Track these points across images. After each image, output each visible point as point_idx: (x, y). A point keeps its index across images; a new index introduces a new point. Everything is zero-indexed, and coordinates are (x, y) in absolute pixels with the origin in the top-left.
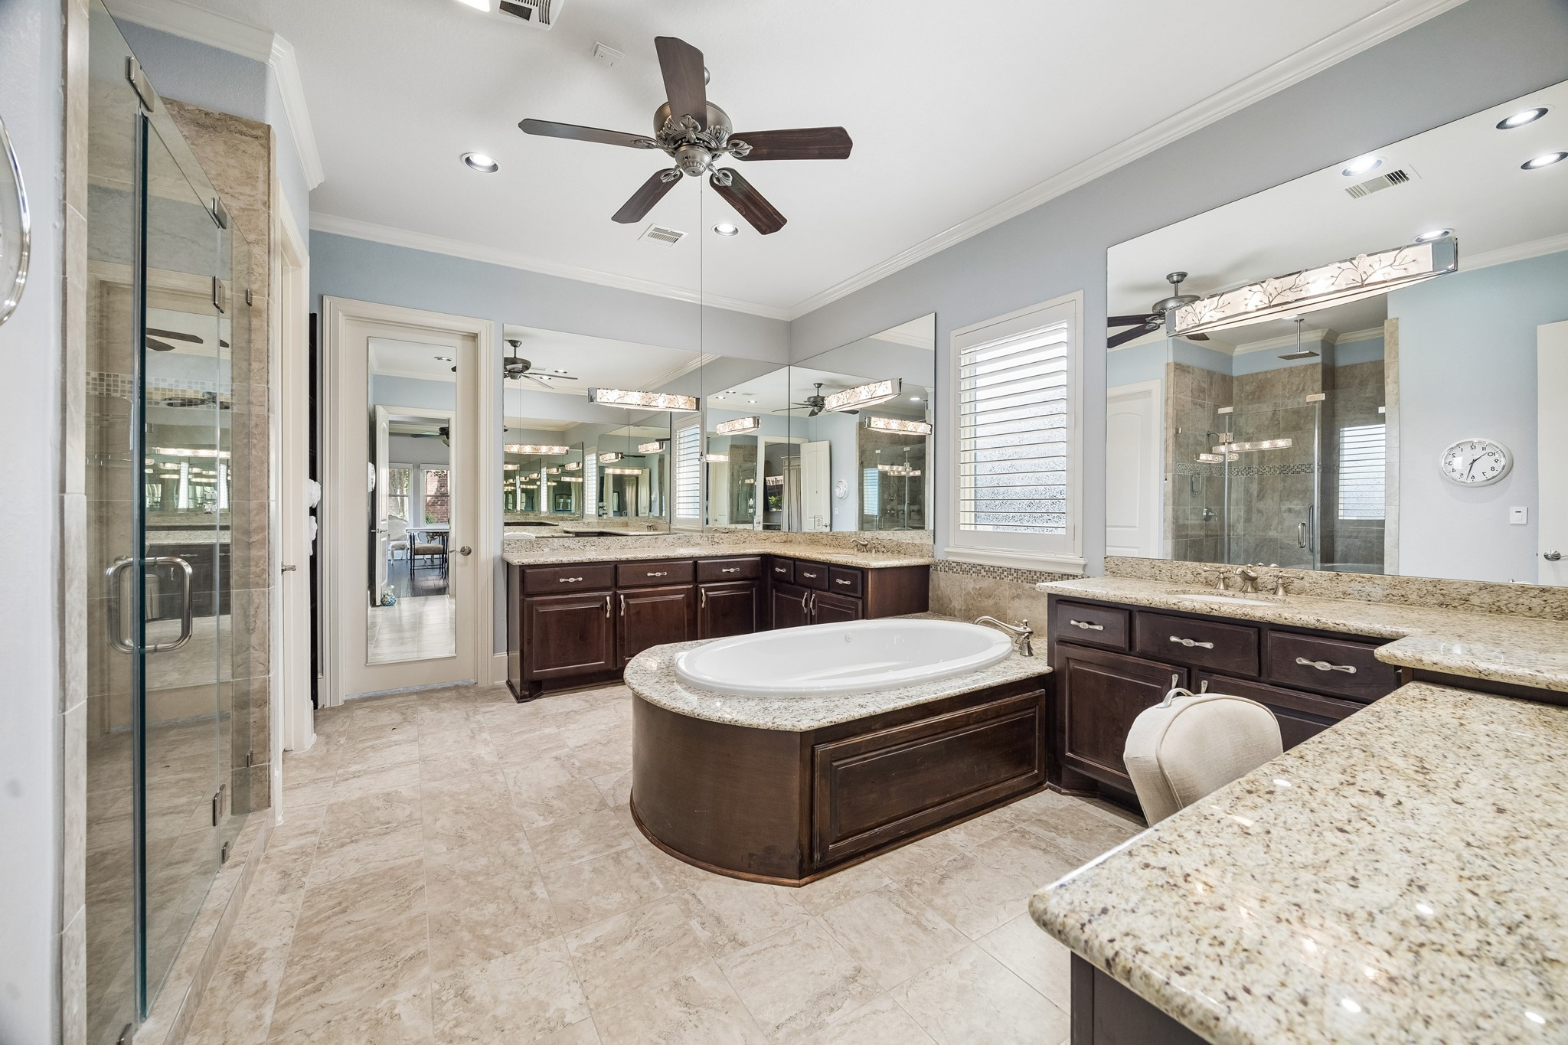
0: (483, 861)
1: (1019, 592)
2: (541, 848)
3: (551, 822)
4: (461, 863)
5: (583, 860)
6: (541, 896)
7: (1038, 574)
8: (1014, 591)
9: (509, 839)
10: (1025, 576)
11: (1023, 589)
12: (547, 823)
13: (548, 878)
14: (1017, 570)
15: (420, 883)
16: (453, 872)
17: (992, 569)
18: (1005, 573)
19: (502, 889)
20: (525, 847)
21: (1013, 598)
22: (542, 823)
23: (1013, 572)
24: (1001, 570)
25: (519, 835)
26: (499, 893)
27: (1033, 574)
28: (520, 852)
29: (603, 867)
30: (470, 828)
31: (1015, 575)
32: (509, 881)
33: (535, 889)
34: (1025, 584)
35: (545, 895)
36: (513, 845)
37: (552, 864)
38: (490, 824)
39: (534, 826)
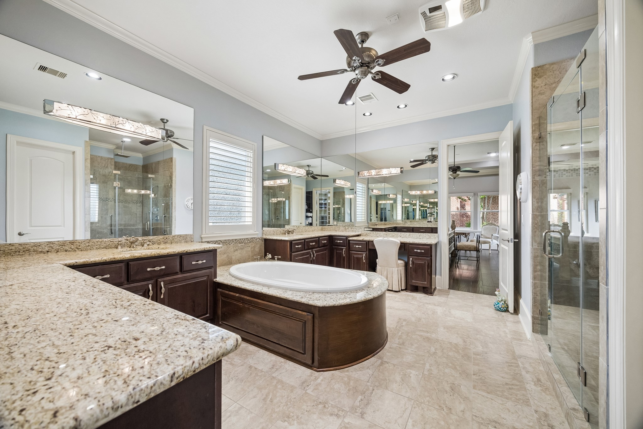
0: (447, 371)
1: (237, 248)
2: (422, 362)
3: (409, 370)
4: (456, 376)
5: (413, 350)
6: (434, 348)
7: (243, 240)
8: (235, 248)
9: (431, 374)
10: (239, 241)
11: (238, 247)
12: (411, 371)
13: (428, 351)
14: (235, 240)
15: (474, 377)
16: (460, 373)
17: (225, 241)
18: (231, 242)
19: (444, 357)
20: (427, 366)
21: (235, 251)
22: (413, 372)
23: (234, 241)
24: (229, 241)
25: (426, 373)
26: (446, 356)
27: (241, 240)
28: (431, 365)
29: (409, 344)
30: (446, 392)
31: (235, 242)
32: (441, 358)
33: (434, 351)
34: (239, 244)
35: (432, 348)
36: (431, 370)
37: (423, 354)
38: (436, 388)
39: (417, 373)
